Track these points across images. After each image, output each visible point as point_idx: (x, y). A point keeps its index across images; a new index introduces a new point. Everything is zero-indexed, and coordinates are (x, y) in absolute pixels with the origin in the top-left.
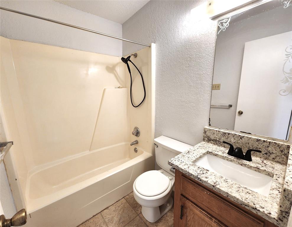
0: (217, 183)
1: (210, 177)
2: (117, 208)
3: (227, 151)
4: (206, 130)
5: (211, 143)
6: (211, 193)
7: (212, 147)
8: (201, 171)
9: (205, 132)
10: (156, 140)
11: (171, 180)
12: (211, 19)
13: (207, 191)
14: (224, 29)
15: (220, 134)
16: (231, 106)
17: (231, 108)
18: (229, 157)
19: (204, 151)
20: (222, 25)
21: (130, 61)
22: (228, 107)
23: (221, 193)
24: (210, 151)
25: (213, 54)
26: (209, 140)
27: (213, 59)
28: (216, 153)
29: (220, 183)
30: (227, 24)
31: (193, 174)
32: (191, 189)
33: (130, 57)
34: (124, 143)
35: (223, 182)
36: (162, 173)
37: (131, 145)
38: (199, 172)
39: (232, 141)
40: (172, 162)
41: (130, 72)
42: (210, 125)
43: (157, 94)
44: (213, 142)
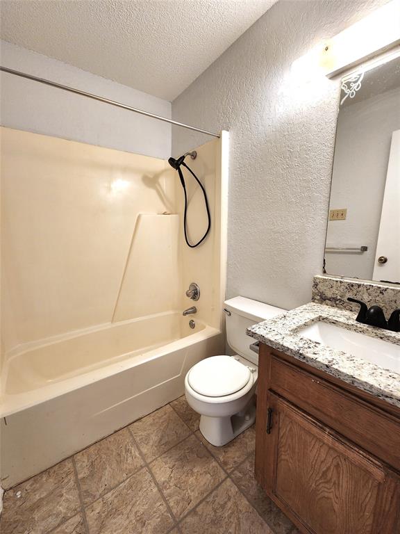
0: (334, 362)
1: (321, 353)
2: (156, 421)
3: (355, 317)
4: (318, 281)
5: (327, 305)
6: (324, 382)
7: (327, 311)
8: (305, 344)
9: (316, 285)
10: (227, 302)
11: (253, 372)
12: (330, 76)
13: (316, 378)
14: (353, 93)
15: (343, 287)
16: (365, 249)
17: (365, 252)
18: (359, 325)
19: (313, 316)
20: (349, 88)
21: (185, 165)
22: (359, 251)
23: (342, 378)
24: (324, 315)
25: (332, 142)
26: (323, 299)
27: (331, 150)
28: (335, 319)
29: (340, 362)
30: (357, 84)
31: (291, 347)
32: (287, 377)
33: (184, 157)
34: (171, 312)
35: (345, 360)
36: (238, 360)
37: (185, 314)
38: (301, 345)
39: (366, 298)
40: (253, 331)
41: (184, 186)
42: (325, 272)
43: (230, 222)
44: (329, 302)
